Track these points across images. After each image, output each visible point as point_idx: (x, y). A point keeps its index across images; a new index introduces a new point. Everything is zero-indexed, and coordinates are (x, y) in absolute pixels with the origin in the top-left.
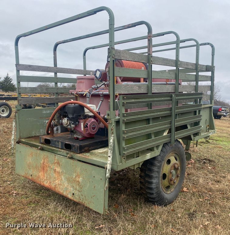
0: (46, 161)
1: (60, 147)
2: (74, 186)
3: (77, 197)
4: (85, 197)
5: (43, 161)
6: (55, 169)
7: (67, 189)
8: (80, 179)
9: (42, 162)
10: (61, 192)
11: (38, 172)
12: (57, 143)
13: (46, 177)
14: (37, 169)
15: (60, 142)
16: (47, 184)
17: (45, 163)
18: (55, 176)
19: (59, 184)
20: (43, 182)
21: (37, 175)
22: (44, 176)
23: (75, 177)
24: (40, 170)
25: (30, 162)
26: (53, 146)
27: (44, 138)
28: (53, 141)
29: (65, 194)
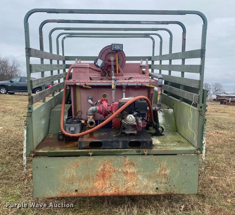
0: (107, 166)
1: (121, 147)
2: (158, 180)
3: (162, 190)
4: (174, 186)
5: (102, 167)
6: (127, 172)
7: (146, 187)
8: (168, 172)
9: (100, 169)
10: (137, 192)
11: (91, 183)
12: (115, 144)
13: (109, 184)
14: (88, 180)
15: (121, 141)
16: (111, 191)
17: (106, 169)
18: (127, 179)
19: (133, 185)
20: (102, 191)
21: (91, 187)
22: (105, 184)
23: (160, 171)
24: (96, 179)
25: (72, 175)
26: (107, 147)
27: (89, 141)
28: (107, 142)
29: (143, 192)
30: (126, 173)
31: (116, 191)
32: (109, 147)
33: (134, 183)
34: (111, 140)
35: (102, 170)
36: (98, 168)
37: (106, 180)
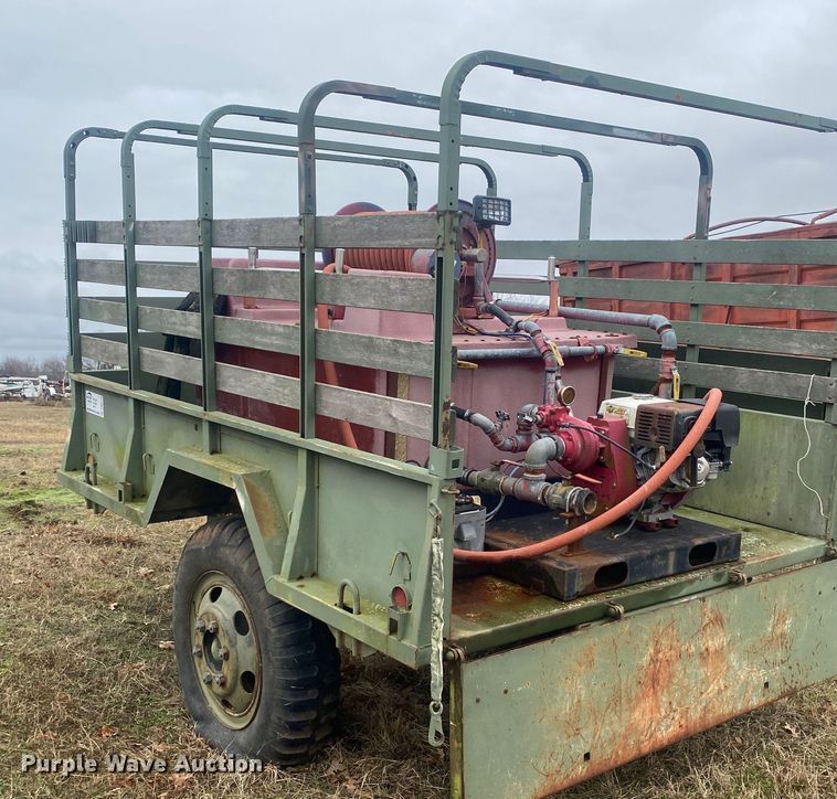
0: (664, 643)
1: (672, 570)
2: (768, 658)
3: (775, 685)
4: (798, 664)
5: (651, 650)
7: (745, 686)
8: (788, 625)
10: (727, 712)
11: (625, 715)
12: (658, 562)
13: (666, 705)
14: (618, 708)
15: (672, 550)
16: (672, 729)
17: (660, 655)
18: (706, 675)
19: (720, 692)
20: (651, 735)
21: (623, 729)
22: (658, 707)
23: (774, 627)
24: (637, 698)
25: (576, 700)
26: (640, 580)
27: (594, 567)
28: (639, 559)
29: (740, 707)
30: (704, 655)
31: (683, 722)
32: (643, 579)
33: (722, 682)
34: (649, 552)
35: (652, 659)
36: (642, 655)
37: (659, 694)
